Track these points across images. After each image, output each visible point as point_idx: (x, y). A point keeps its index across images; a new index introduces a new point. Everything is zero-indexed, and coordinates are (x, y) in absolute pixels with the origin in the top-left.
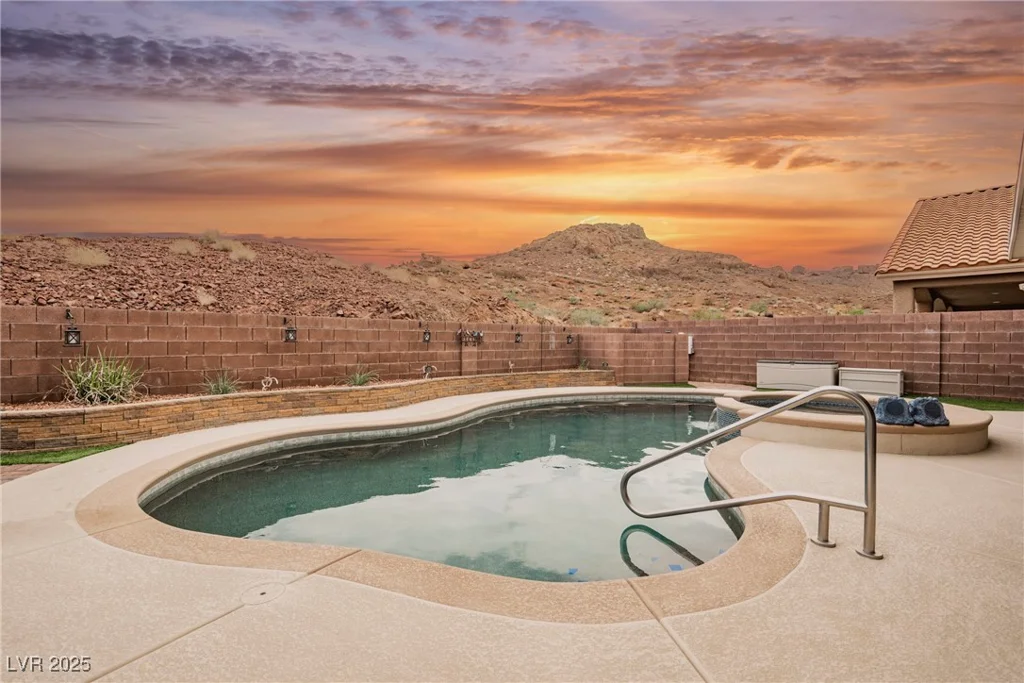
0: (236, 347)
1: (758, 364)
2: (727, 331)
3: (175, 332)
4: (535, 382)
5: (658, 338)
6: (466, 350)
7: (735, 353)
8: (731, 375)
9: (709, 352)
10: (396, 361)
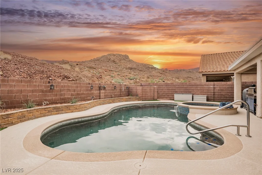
0: (33, 91)
1: (175, 94)
2: (166, 86)
3: (11, 86)
4: (119, 100)
5: (150, 88)
6: (101, 91)
7: (168, 92)
8: (167, 97)
9: (161, 91)
10: (82, 95)
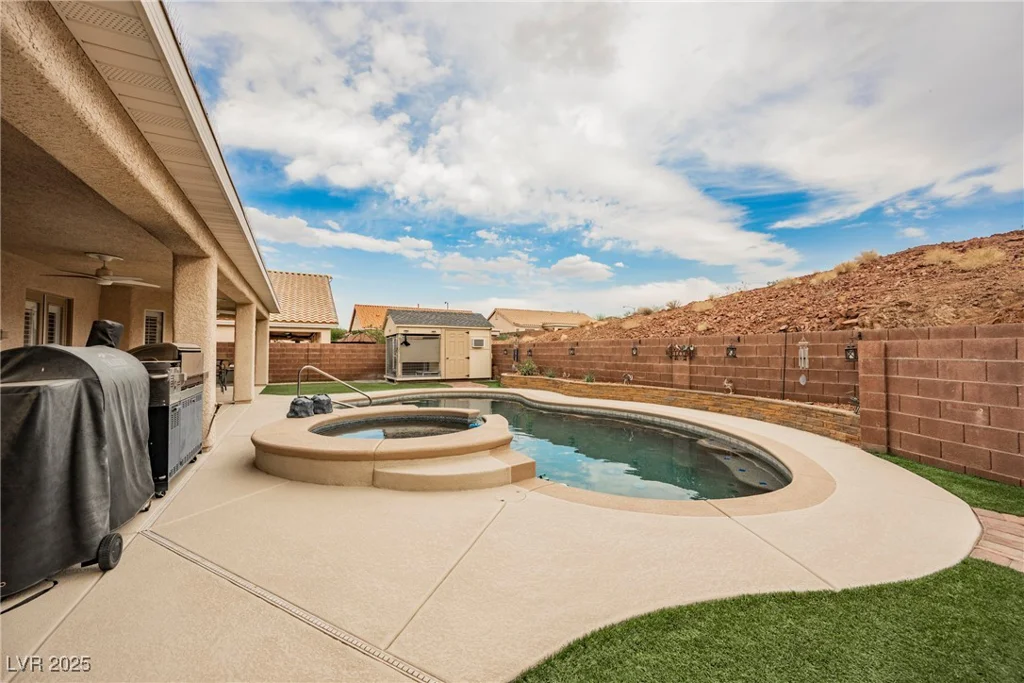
6: (677, 364)
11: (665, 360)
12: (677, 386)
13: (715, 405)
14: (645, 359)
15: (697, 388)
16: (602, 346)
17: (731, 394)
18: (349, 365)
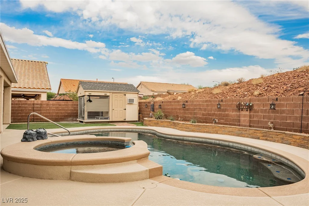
6: (242, 113)
11: (236, 111)
12: (242, 126)
13: (263, 136)
14: (225, 110)
15: (254, 127)
16: (201, 103)
17: (272, 130)
18: (58, 113)
